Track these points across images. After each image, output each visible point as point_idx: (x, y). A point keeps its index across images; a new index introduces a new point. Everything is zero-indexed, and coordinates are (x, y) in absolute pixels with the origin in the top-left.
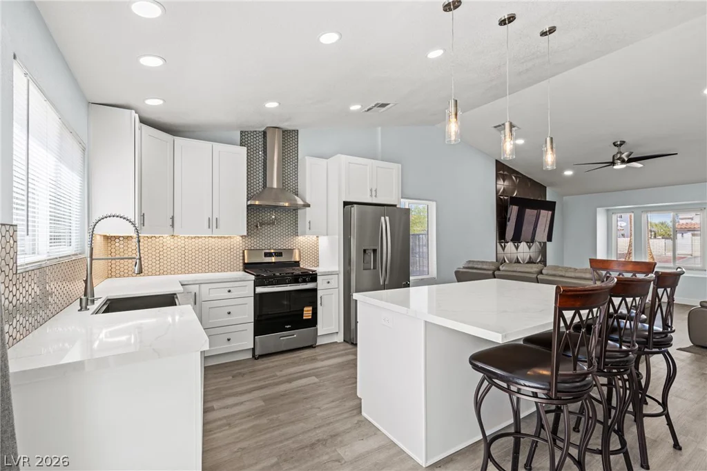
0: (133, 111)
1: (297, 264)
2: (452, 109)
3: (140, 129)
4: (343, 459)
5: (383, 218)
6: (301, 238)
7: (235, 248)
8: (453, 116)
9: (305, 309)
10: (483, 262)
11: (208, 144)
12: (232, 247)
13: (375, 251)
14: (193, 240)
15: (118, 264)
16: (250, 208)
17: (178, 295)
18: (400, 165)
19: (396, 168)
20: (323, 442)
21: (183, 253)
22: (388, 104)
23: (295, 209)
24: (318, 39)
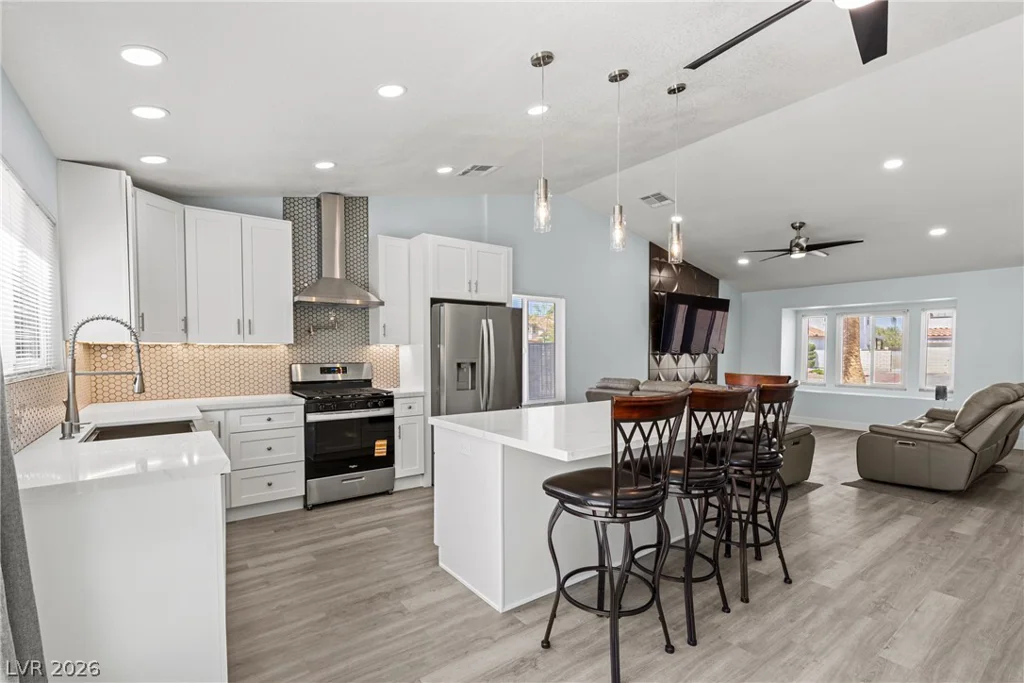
0: (124, 173)
1: (368, 383)
2: (542, 191)
3: (134, 195)
4: (406, 609)
5: (484, 321)
6: (373, 348)
7: (278, 362)
8: (543, 199)
9: (377, 443)
10: (619, 380)
11: (235, 217)
12: (273, 360)
13: (473, 365)
14: (217, 350)
15: (112, 380)
16: (298, 306)
17: (195, 423)
18: (511, 249)
19: (504, 253)
20: (386, 595)
21: (202, 368)
22: (490, 167)
23: (365, 308)
24: (377, 93)
